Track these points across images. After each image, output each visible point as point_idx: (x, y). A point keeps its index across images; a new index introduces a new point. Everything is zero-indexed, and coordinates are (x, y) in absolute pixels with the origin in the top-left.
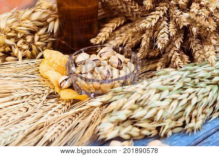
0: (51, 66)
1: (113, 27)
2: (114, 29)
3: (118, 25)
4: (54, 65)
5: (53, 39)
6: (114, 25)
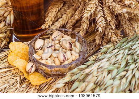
0: (17, 56)
1: (56, 12)
2: (57, 12)
3: (59, 9)
4: (19, 54)
5: (11, 28)
6: (56, 9)
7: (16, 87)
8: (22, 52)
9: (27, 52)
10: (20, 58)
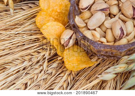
7: (41, 68)
8: (59, 11)
9: (66, 10)
10: (54, 20)
